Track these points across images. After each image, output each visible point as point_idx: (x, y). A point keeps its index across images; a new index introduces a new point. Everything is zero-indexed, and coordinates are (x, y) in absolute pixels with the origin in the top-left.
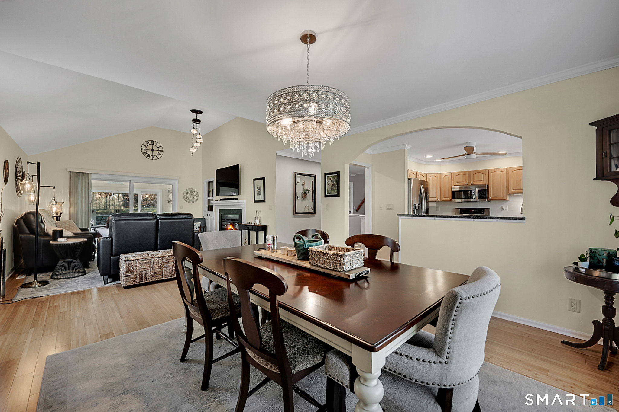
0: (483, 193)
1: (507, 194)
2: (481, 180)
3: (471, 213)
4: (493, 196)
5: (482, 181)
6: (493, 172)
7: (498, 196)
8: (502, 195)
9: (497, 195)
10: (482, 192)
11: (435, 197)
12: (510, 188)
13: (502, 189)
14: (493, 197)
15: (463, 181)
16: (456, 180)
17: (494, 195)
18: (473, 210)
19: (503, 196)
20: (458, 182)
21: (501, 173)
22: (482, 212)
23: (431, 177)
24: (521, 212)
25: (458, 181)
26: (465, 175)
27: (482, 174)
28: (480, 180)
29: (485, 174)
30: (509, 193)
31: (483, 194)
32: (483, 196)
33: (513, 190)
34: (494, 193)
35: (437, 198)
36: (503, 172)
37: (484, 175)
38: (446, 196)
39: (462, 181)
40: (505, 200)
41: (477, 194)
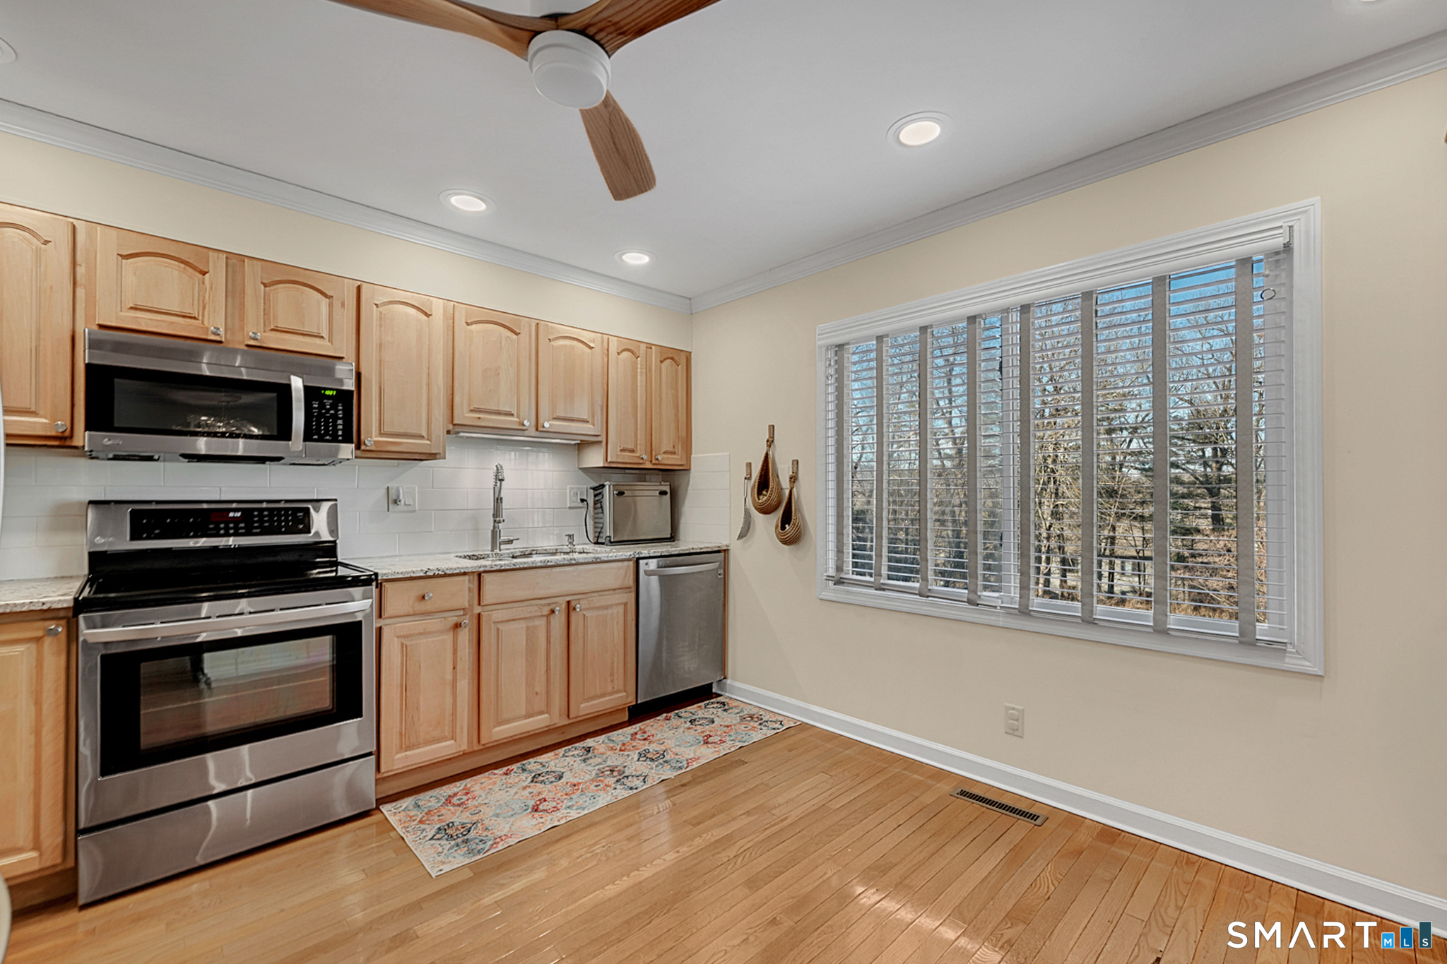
0: (334, 406)
1: (446, 429)
2: (314, 330)
3: (227, 529)
4: (381, 434)
5: (318, 341)
6: (381, 305)
7: (404, 435)
8: (424, 434)
9: (401, 431)
10: (328, 403)
12: (458, 400)
13: (424, 402)
14: (379, 438)
15: (187, 310)
17: (387, 429)
18: (235, 510)
19: (428, 439)
20: (134, 308)
21: (420, 317)
22: (297, 521)
25: (140, 303)
26: (204, 273)
27: (312, 294)
28: (307, 329)
29: (337, 304)
30: (452, 427)
31: (335, 417)
32: (335, 425)
33: (472, 411)
34: (387, 416)
36: (428, 315)
37: (331, 306)
39: (175, 308)
40: (432, 458)
41: (299, 409)
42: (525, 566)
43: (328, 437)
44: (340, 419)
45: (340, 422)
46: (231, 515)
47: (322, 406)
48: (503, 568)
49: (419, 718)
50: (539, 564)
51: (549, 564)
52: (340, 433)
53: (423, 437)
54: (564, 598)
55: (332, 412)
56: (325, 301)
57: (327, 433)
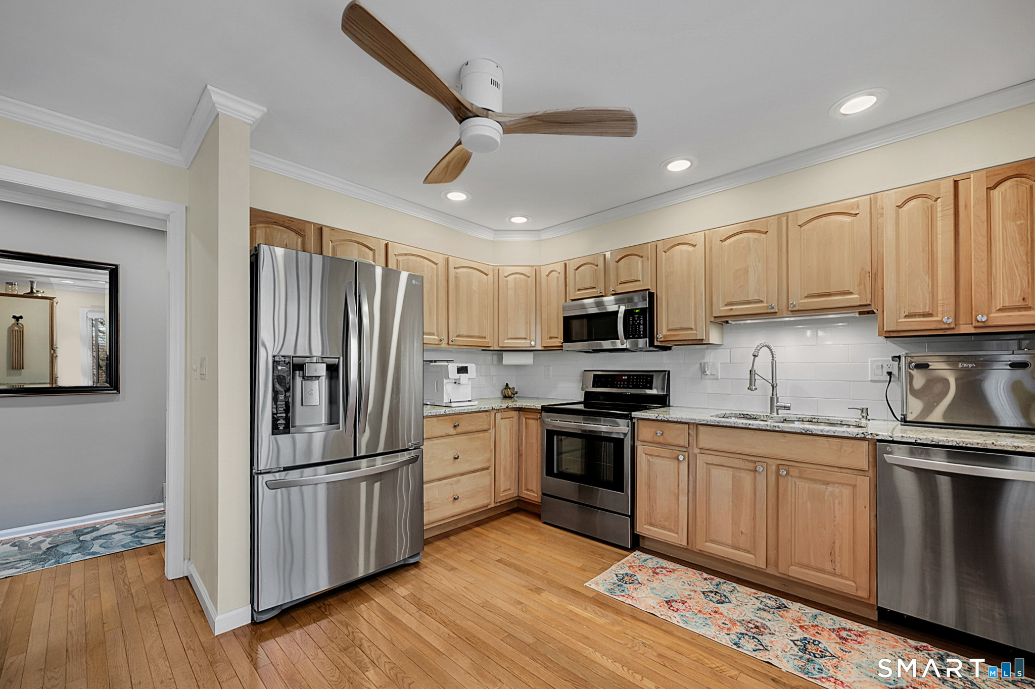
0: (639, 318)
1: (708, 322)
2: (635, 278)
4: (670, 331)
5: (638, 283)
6: (669, 249)
7: (681, 329)
8: (693, 327)
9: (679, 326)
10: (636, 317)
11: (524, 336)
12: (714, 298)
13: (692, 303)
14: (668, 333)
15: (592, 285)
16: (575, 282)
17: (672, 327)
18: (625, 375)
19: (696, 330)
20: (579, 290)
21: (691, 248)
22: (647, 382)
23: (513, 276)
24: (751, 385)
25: (580, 287)
26: (597, 266)
27: (638, 258)
28: (633, 278)
29: (646, 259)
30: (713, 319)
31: (639, 324)
32: (639, 329)
33: (726, 305)
34: (672, 320)
35: (530, 340)
36: (695, 246)
37: (643, 262)
38: (552, 335)
39: (589, 286)
40: (700, 342)
41: (620, 323)
42: (728, 425)
43: (636, 336)
44: (642, 324)
45: (642, 326)
46: (623, 378)
47: (634, 319)
48: (709, 423)
49: (656, 509)
50: (740, 426)
51: (750, 427)
52: (642, 333)
53: (692, 329)
54: (775, 461)
55: (638, 321)
56: (640, 260)
57: (636, 334)
